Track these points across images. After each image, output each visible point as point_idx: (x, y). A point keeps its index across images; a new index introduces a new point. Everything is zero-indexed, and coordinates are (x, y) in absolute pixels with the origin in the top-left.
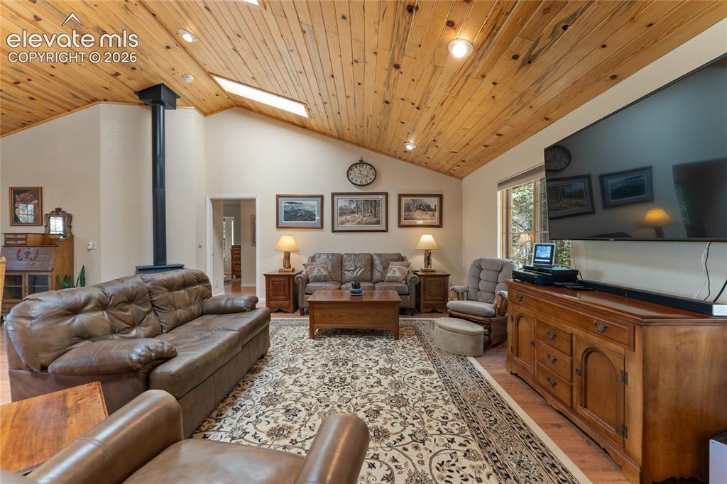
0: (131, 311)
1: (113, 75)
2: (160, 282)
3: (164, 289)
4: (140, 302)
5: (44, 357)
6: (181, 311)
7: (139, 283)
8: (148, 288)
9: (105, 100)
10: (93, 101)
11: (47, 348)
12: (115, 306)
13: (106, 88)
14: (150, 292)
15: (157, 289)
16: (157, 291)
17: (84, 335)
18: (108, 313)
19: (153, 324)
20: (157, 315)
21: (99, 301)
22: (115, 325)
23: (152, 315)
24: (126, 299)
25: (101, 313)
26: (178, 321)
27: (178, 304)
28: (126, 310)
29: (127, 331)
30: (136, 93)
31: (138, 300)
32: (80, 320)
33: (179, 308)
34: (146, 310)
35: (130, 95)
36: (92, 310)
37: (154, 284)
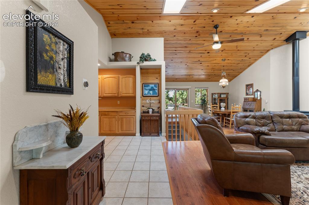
0: (263, 121)
1: (273, 40)
2: (277, 114)
3: (278, 117)
4: (266, 119)
5: (239, 125)
6: (286, 126)
7: (267, 113)
8: (271, 115)
9: (272, 49)
10: (268, 51)
11: (240, 124)
12: (258, 118)
13: (272, 45)
14: (271, 117)
15: (274, 116)
16: (274, 117)
17: (248, 123)
18: (255, 120)
19: (271, 127)
20: (274, 125)
21: (253, 116)
22: (257, 123)
23: (272, 125)
24: (261, 117)
25: (253, 119)
26: (284, 129)
27: (285, 124)
28: (262, 121)
29: (261, 126)
30: (284, 41)
31: (266, 118)
32: (247, 119)
33: (285, 125)
34: (269, 122)
35: (282, 43)
36: (251, 118)
37: (274, 115)
